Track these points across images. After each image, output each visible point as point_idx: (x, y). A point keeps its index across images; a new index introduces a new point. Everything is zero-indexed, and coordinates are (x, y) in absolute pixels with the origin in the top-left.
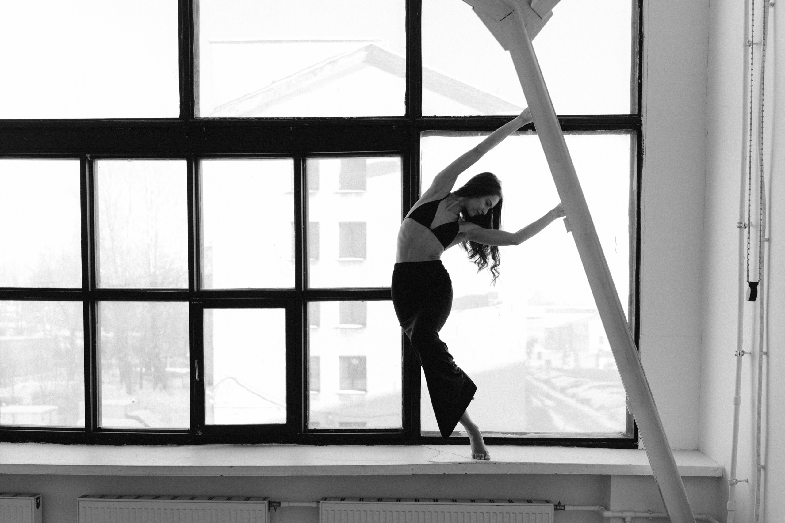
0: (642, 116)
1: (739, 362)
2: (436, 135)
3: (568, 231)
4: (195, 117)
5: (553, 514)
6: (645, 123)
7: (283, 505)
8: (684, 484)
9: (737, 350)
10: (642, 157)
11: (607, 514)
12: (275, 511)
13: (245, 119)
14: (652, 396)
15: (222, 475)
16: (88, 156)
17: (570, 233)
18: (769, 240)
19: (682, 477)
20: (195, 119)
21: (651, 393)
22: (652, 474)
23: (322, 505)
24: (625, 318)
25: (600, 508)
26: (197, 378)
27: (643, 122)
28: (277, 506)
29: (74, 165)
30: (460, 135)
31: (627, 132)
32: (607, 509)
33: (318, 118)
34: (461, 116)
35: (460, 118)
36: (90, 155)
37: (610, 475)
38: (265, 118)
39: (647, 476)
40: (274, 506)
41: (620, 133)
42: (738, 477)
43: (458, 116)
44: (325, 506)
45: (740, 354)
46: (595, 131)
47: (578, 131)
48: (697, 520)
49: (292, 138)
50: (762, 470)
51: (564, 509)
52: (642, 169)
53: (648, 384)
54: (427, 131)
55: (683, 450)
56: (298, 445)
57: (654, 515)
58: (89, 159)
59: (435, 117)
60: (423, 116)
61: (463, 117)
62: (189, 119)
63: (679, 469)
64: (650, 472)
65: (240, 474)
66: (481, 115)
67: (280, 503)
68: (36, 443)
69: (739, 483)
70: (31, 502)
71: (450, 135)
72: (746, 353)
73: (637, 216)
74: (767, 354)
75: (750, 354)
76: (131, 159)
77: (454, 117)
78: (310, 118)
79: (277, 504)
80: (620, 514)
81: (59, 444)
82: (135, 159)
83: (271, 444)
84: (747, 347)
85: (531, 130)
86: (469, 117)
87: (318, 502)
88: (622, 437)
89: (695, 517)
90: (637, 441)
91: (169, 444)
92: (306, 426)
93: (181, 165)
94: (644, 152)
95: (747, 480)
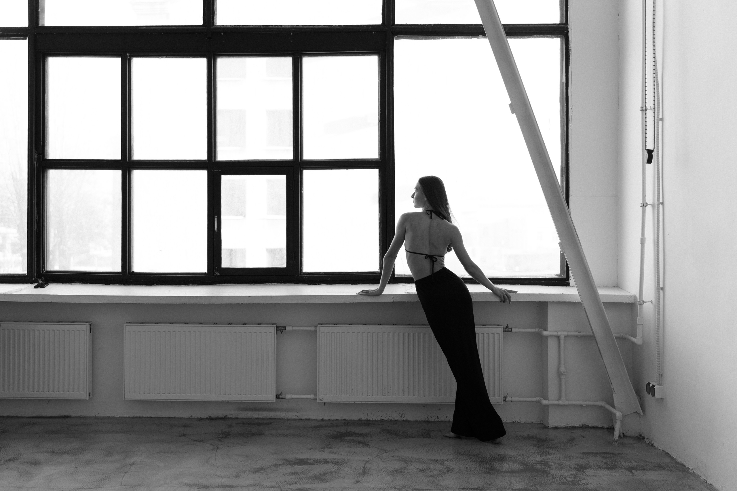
0: (569, 25)
1: (644, 212)
2: (406, 38)
3: (513, 113)
4: (215, 25)
5: (503, 335)
6: (571, 30)
7: (287, 328)
8: (606, 309)
9: (641, 202)
10: (569, 56)
11: (545, 333)
12: (282, 334)
13: (255, 26)
14: (578, 238)
15: (242, 303)
16: (128, 55)
17: (514, 114)
18: (662, 120)
19: (603, 303)
20: (215, 26)
21: (577, 236)
22: (580, 301)
23: (319, 328)
24: (558, 183)
25: (540, 330)
26: (216, 230)
27: (569, 30)
28: (283, 330)
29: (117, 62)
30: (426, 39)
31: (557, 37)
32: (546, 329)
33: (313, 26)
34: (426, 25)
35: (426, 26)
36: (129, 54)
37: (547, 302)
38: (271, 26)
39: (576, 302)
40: (280, 330)
41: (552, 37)
42: (645, 299)
43: (424, 25)
44: (322, 329)
45: (644, 205)
46: (532, 36)
47: (519, 37)
48: (616, 338)
49: (292, 41)
50: (661, 290)
51: (511, 331)
52: (569, 66)
53: (575, 229)
54: (399, 36)
55: (606, 287)
56: (295, 284)
57: (582, 334)
58: (128, 57)
59: (406, 25)
60: (396, 25)
61: (427, 25)
62: (211, 26)
63: (600, 296)
64: (578, 299)
65: (257, 302)
66: (442, 24)
67: (285, 327)
68: (82, 283)
69: (645, 304)
70: (85, 327)
71: (418, 39)
72: (649, 204)
73: (566, 102)
74: (662, 203)
75: (652, 205)
76: (161, 57)
77: (421, 25)
78: (307, 26)
79: (283, 328)
80: (556, 334)
81: (101, 284)
82: (165, 57)
83: (274, 284)
84: (649, 200)
85: (482, 35)
86: (432, 25)
87: (316, 326)
88: (556, 277)
89: (614, 335)
90: (569, 280)
91: (191, 284)
92: (301, 270)
93: (203, 62)
94: (571, 53)
95: (651, 301)
